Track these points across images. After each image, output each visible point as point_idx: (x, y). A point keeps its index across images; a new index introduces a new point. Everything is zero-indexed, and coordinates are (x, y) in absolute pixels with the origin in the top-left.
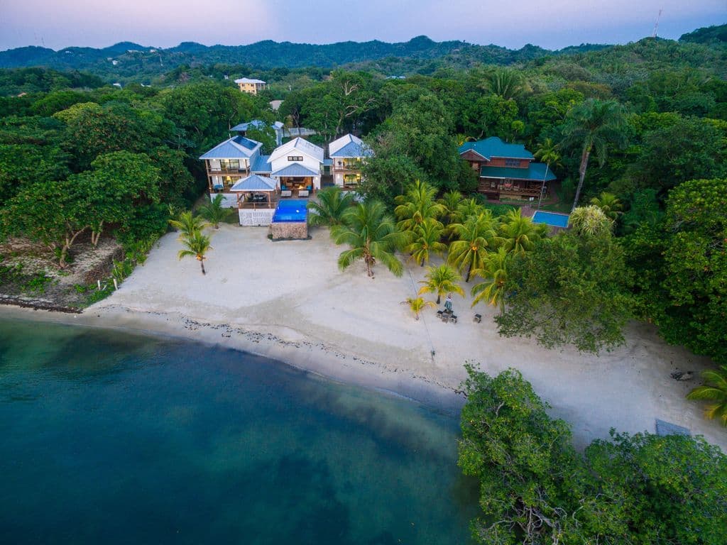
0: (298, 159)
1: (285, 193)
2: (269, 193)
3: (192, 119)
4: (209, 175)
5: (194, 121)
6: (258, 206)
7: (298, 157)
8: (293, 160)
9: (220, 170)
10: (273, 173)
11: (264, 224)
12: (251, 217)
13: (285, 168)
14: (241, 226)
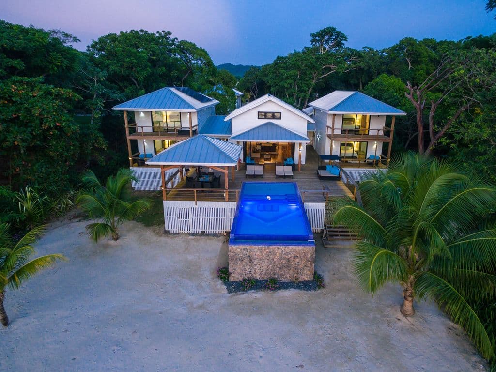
0: (274, 116)
1: (251, 169)
2: (226, 171)
3: (125, 65)
4: (129, 137)
5: (128, 68)
6: (202, 197)
7: (273, 113)
8: (266, 118)
9: (150, 130)
10: (232, 136)
11: (213, 231)
12: (187, 216)
13: (254, 129)
14: (167, 233)
